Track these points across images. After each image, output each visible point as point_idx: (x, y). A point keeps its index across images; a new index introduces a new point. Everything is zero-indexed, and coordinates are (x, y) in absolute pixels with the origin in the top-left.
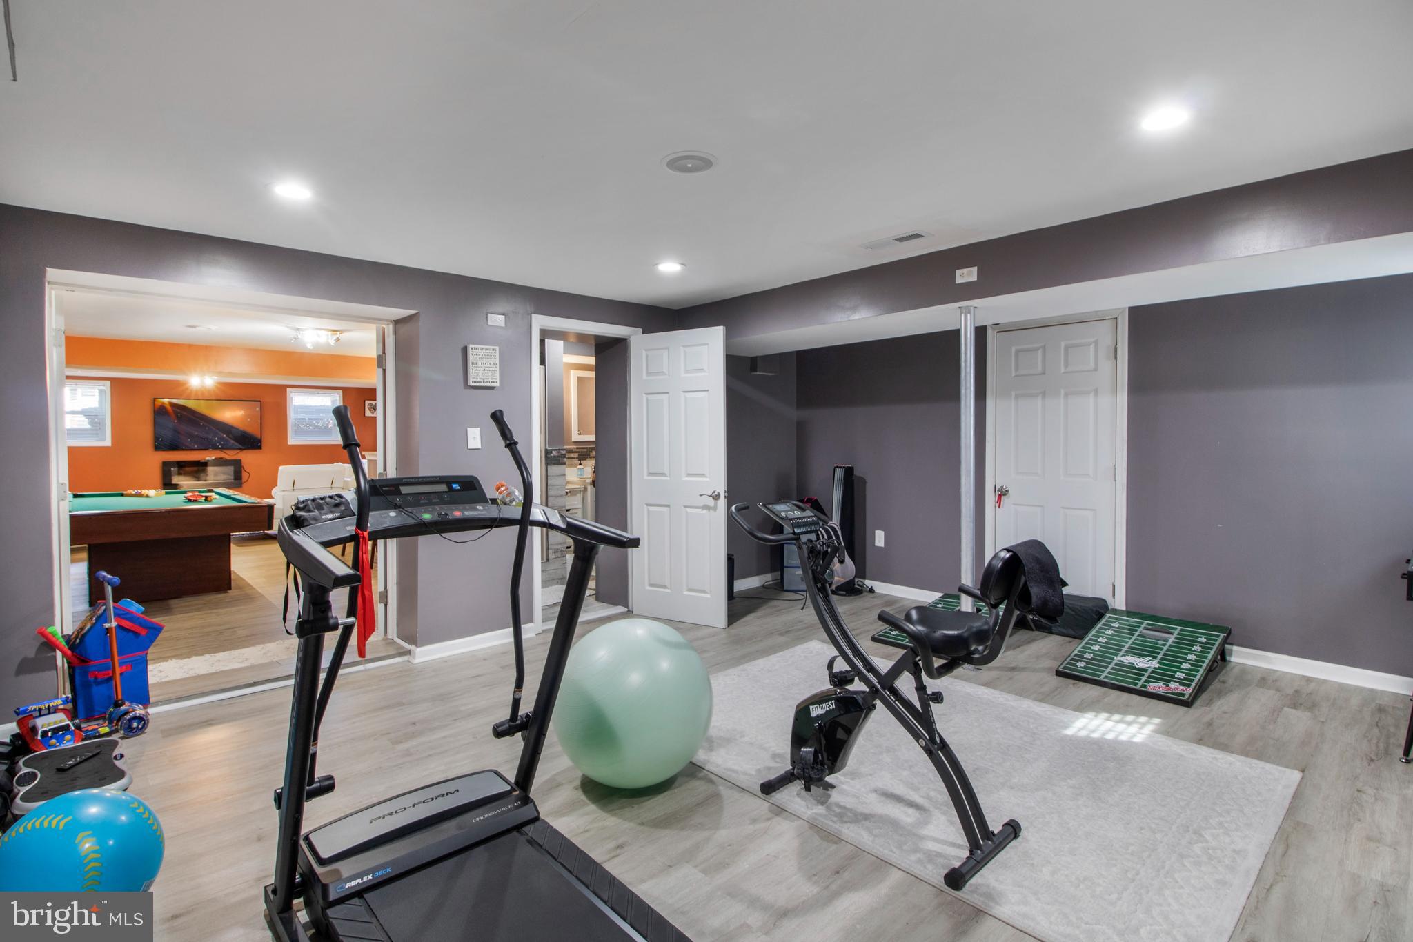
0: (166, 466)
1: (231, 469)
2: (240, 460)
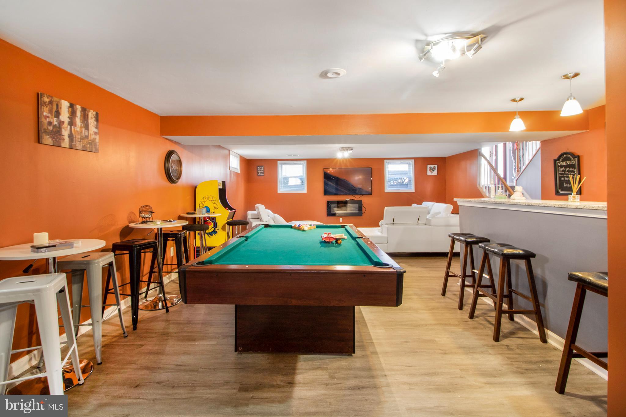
0: (329, 203)
1: (357, 205)
2: (361, 201)
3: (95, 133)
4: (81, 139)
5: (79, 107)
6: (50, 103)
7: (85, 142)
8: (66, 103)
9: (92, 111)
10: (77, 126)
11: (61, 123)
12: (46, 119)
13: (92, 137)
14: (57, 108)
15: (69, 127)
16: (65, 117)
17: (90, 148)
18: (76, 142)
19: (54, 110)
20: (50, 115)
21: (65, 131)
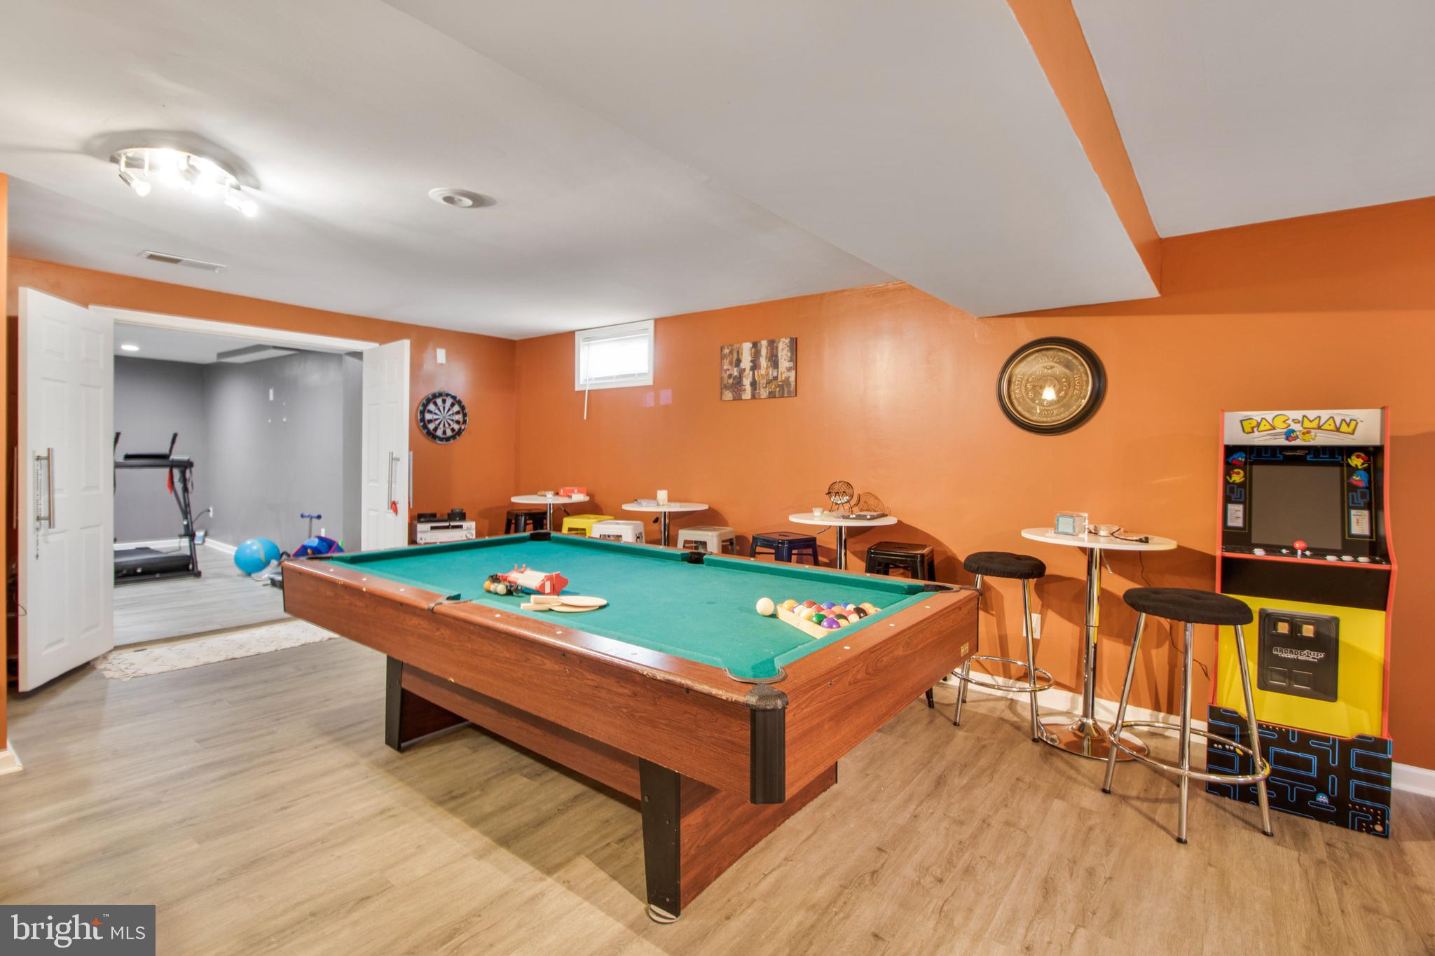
3: (789, 369)
4: (767, 383)
5: (764, 343)
6: (731, 352)
7: (773, 386)
8: (747, 347)
9: (783, 339)
10: (762, 368)
11: (742, 371)
12: (726, 373)
13: (784, 376)
14: (738, 355)
15: (751, 373)
16: (746, 363)
17: (781, 392)
18: (760, 390)
19: (734, 360)
20: (730, 367)
21: (747, 379)
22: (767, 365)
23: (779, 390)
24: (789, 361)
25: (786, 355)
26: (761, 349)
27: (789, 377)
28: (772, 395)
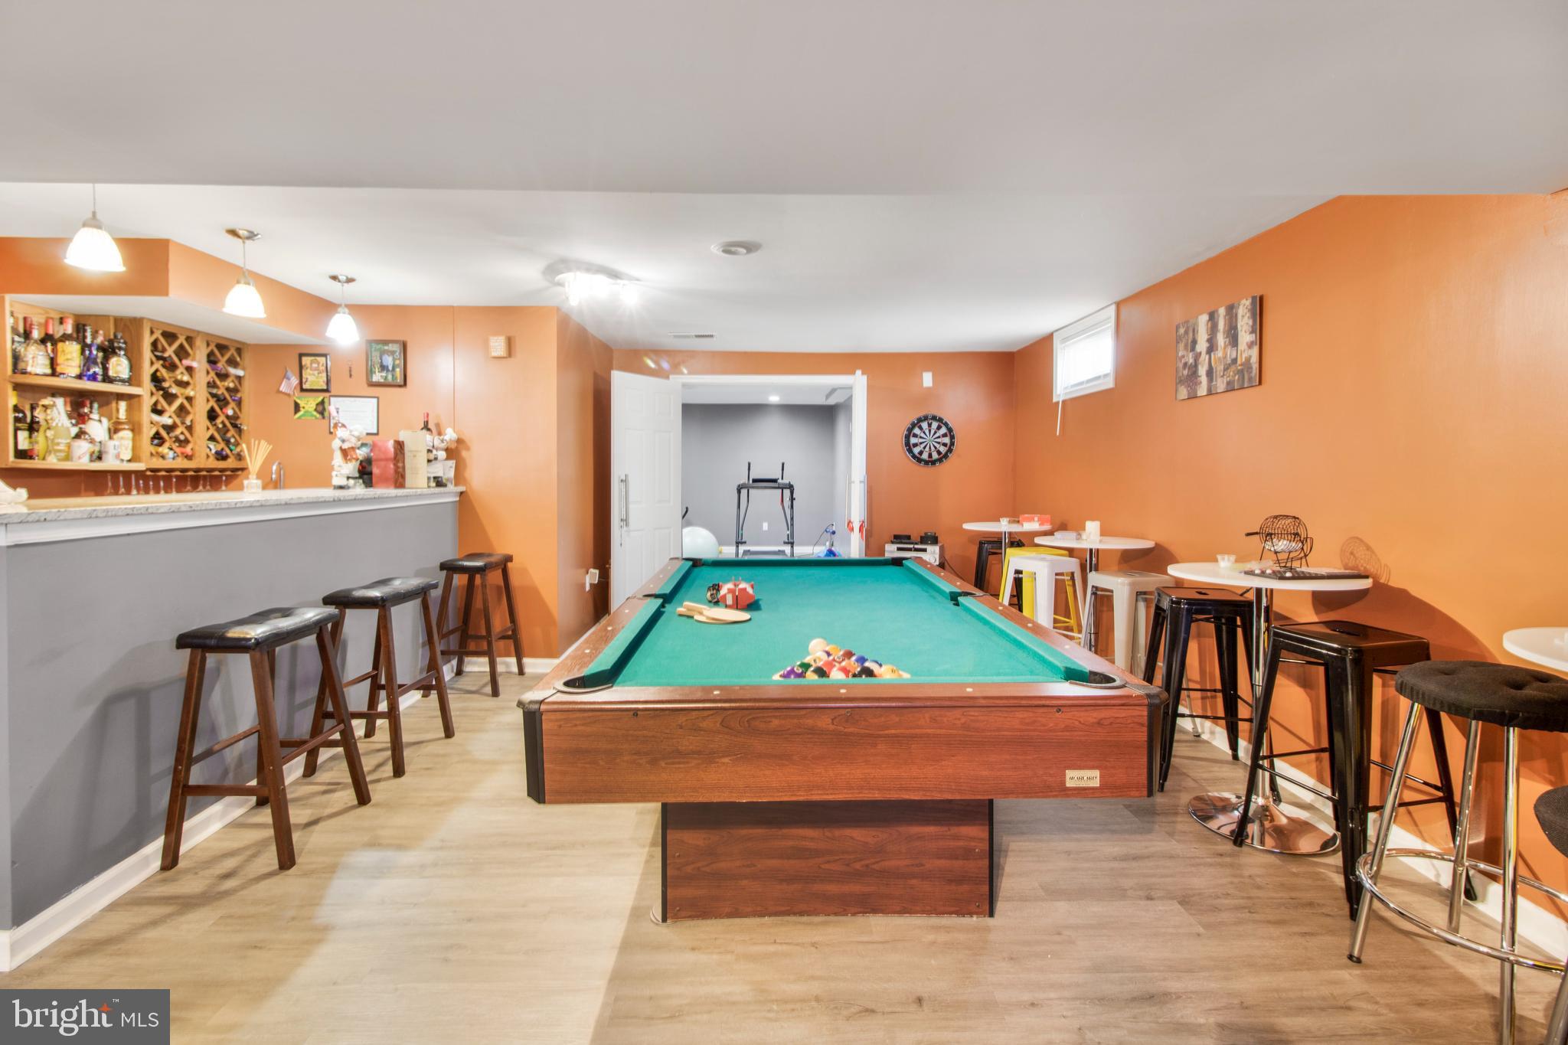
3: (1250, 345)
4: (1225, 370)
5: (1222, 311)
6: (1186, 332)
7: (1231, 373)
8: (1203, 319)
9: (1244, 301)
10: (1219, 348)
11: (1197, 356)
12: (1181, 361)
13: (1244, 356)
14: (1194, 335)
15: (1207, 357)
16: (1202, 346)
17: (1241, 382)
18: (1216, 381)
19: (1190, 341)
20: (1185, 353)
21: (1202, 367)
22: (1225, 342)
23: (1238, 379)
24: (1251, 333)
25: (1247, 324)
26: (1218, 319)
27: (1250, 357)
28: (1230, 388)
